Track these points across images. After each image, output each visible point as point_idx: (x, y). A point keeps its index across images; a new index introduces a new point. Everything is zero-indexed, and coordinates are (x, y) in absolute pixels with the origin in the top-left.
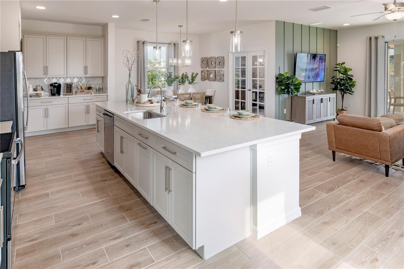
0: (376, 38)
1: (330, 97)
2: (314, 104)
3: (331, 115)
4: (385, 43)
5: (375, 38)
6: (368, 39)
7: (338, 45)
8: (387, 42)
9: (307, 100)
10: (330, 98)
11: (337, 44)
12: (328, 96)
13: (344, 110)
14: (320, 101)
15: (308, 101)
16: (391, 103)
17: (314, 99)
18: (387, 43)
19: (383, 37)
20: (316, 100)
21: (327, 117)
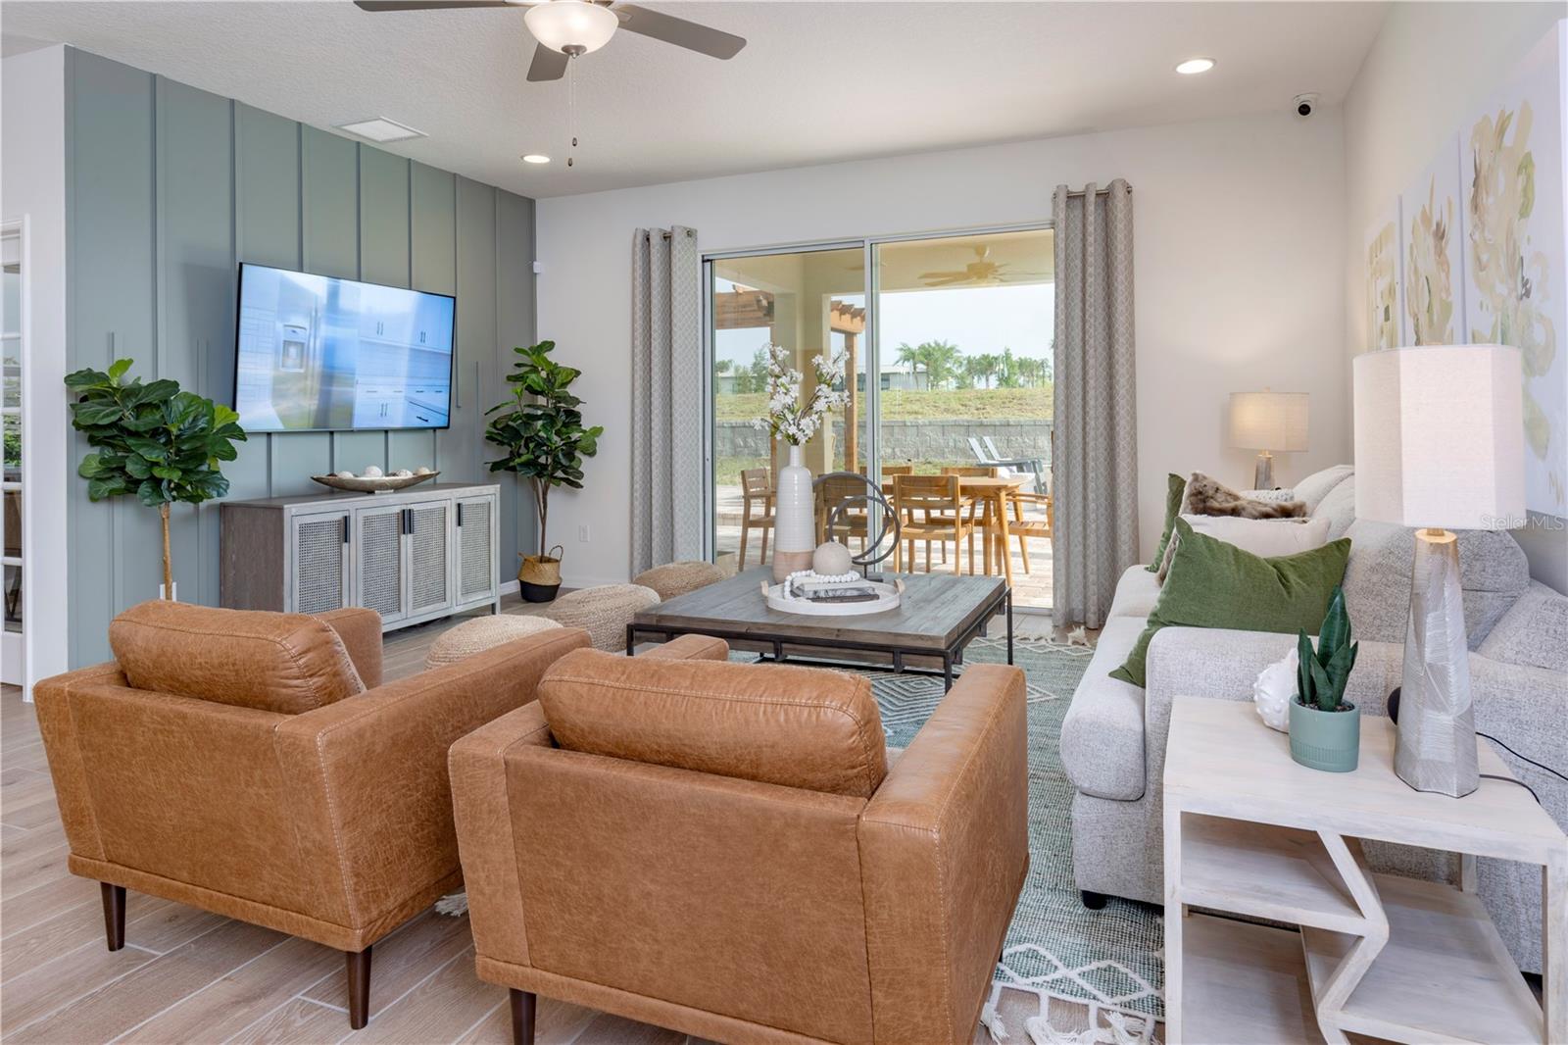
0: (667, 238)
1: (460, 501)
2: (346, 539)
3: (467, 591)
4: (703, 261)
5: (665, 238)
6: (640, 239)
7: (538, 267)
8: (708, 260)
9: (297, 527)
10: (459, 505)
11: (532, 258)
12: (446, 499)
13: (549, 560)
14: (395, 524)
15: (305, 529)
16: (751, 518)
17: (346, 519)
18: (709, 263)
19: (690, 233)
20: (367, 520)
21: (444, 605)
